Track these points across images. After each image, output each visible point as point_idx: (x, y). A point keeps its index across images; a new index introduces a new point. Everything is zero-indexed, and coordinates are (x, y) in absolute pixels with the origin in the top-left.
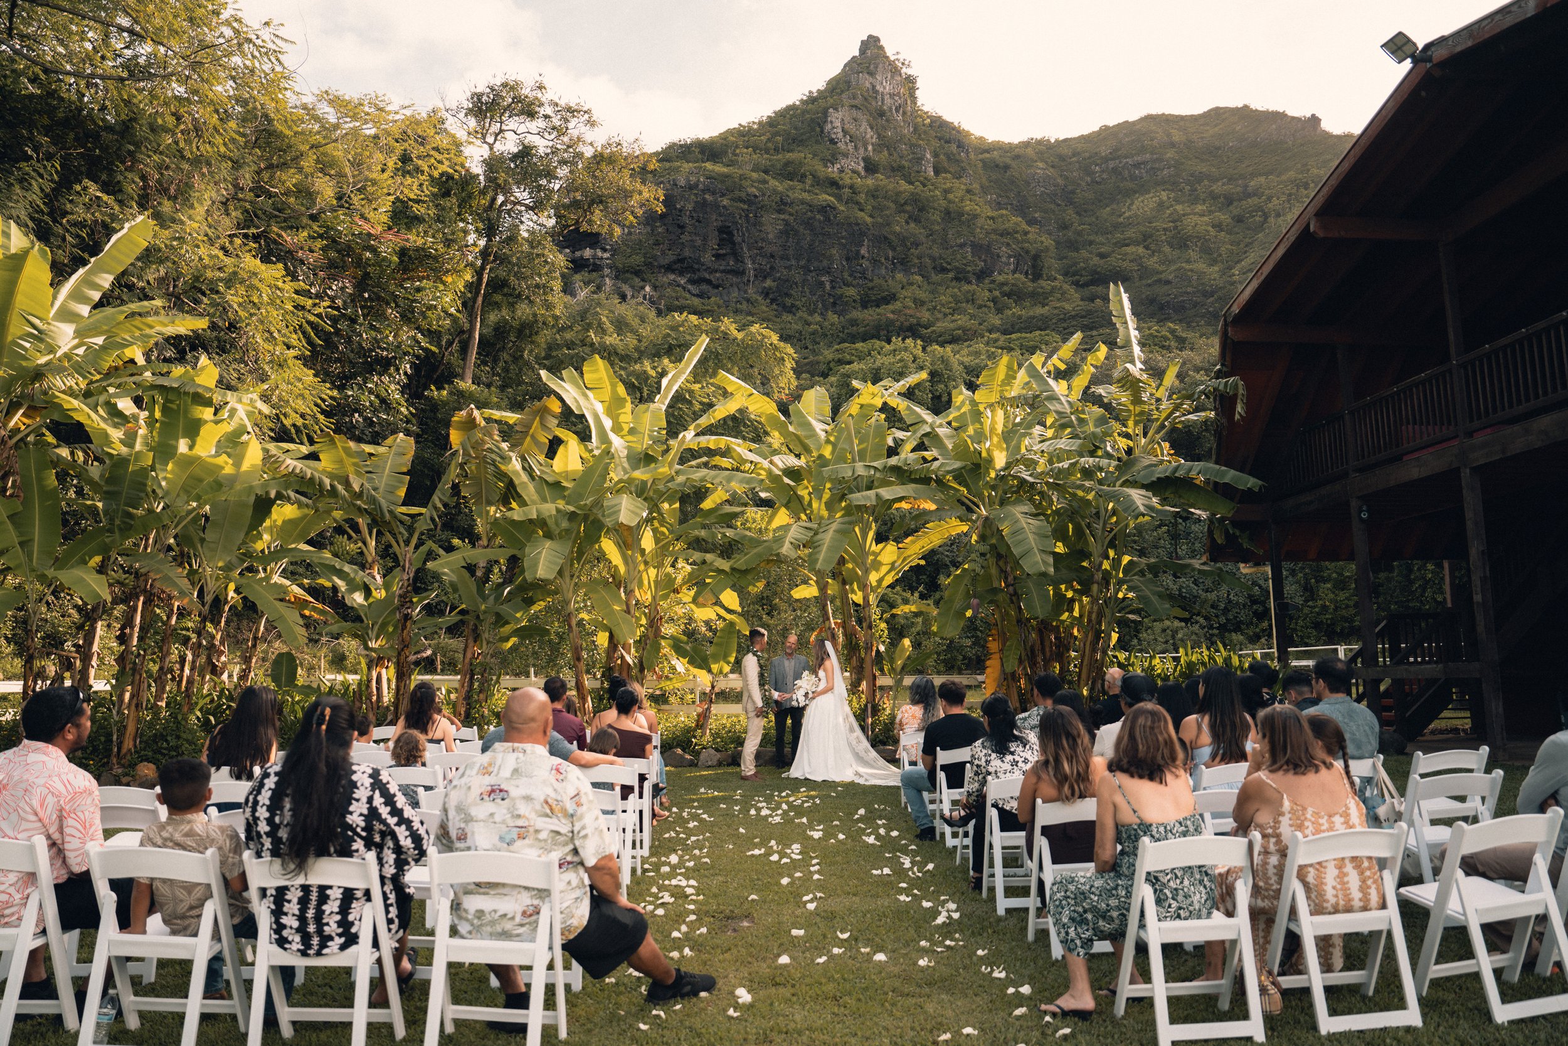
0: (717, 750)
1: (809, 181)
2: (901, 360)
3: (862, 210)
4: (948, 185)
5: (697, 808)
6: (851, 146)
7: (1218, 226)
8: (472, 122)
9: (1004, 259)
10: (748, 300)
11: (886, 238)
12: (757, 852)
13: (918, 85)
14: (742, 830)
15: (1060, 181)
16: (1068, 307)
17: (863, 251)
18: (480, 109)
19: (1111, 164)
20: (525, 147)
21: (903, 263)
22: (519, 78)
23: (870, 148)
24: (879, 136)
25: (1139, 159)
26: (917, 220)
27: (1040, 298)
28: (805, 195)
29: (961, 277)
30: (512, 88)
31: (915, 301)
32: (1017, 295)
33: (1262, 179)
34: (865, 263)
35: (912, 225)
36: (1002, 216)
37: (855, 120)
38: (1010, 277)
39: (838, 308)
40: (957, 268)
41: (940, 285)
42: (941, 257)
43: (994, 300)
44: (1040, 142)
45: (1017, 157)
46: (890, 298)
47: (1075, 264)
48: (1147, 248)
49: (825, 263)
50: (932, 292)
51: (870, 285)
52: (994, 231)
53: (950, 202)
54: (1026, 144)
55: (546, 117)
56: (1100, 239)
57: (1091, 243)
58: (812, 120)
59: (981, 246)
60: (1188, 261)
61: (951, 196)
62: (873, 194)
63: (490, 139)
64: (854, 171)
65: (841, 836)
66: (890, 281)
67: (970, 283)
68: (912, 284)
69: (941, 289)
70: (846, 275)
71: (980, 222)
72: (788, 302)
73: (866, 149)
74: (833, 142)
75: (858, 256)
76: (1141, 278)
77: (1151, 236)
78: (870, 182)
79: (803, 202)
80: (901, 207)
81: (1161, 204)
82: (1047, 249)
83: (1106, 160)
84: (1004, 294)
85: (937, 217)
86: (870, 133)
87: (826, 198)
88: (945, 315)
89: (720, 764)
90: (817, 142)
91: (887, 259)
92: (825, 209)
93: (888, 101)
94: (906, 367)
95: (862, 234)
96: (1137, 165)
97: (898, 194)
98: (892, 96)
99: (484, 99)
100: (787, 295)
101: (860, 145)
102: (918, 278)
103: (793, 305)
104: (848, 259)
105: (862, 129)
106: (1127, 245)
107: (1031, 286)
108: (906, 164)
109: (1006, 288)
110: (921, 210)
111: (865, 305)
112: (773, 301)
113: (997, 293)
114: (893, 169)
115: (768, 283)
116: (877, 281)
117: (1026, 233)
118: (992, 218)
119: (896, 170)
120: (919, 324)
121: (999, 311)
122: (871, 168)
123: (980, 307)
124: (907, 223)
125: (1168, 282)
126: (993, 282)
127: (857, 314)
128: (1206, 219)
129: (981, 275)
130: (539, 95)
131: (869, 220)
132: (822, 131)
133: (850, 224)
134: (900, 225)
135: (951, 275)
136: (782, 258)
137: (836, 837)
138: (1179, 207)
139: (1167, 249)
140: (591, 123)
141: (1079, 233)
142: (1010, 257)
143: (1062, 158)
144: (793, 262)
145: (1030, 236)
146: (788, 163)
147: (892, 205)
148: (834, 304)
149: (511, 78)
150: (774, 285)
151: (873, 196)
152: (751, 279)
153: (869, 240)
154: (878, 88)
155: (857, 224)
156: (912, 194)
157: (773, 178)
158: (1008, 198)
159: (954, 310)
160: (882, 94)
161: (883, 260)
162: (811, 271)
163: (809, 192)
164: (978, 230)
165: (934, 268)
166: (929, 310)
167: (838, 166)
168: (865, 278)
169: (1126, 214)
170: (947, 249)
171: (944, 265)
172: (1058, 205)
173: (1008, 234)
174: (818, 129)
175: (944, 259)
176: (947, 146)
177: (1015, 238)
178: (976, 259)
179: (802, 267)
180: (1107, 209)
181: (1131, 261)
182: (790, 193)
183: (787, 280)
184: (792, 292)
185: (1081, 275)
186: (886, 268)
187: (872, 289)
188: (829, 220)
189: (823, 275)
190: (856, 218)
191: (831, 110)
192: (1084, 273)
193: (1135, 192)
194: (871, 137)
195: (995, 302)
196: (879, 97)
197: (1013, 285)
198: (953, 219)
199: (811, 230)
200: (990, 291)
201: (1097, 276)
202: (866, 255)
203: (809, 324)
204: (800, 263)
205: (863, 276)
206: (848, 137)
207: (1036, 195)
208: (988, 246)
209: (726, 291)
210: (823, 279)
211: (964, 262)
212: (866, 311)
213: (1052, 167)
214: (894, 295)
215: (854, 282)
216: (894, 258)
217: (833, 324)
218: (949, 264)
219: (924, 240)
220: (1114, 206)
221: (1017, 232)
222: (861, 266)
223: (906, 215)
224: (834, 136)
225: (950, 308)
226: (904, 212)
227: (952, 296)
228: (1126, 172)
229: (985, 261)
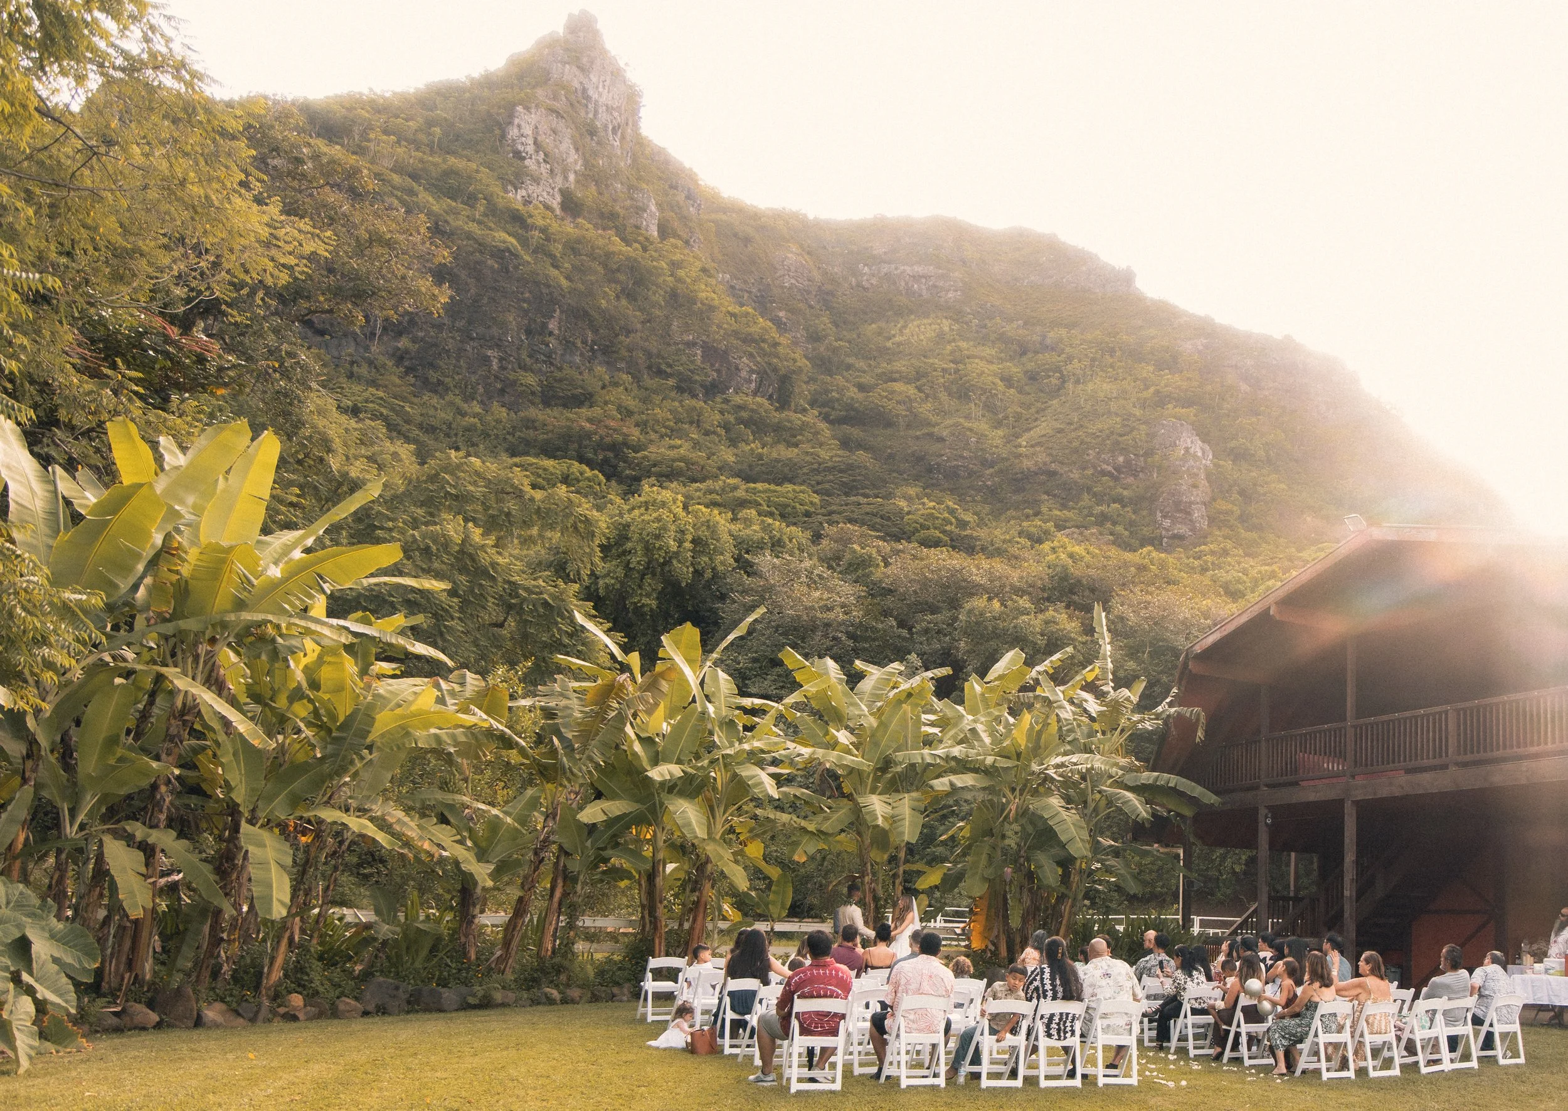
1: (481, 207)
2: (658, 520)
3: (556, 267)
4: (678, 256)
6: (544, 169)
7: (1008, 381)
9: (744, 374)
10: (371, 363)
11: (586, 313)
13: (644, 100)
15: (816, 274)
16: (824, 454)
17: (553, 325)
19: (885, 268)
21: (607, 352)
23: (572, 177)
24: (586, 163)
25: (920, 269)
26: (631, 296)
27: (786, 435)
28: (473, 227)
29: (685, 387)
31: (619, 408)
32: (757, 425)
33: (1063, 332)
34: (553, 343)
35: (624, 302)
36: (747, 314)
37: (554, 132)
38: (750, 398)
39: (507, 399)
40: (680, 373)
41: (655, 392)
42: (659, 356)
43: (727, 427)
44: (793, 217)
45: (764, 229)
46: (584, 399)
47: (827, 392)
48: (919, 389)
49: (494, 331)
50: (645, 401)
51: (558, 375)
52: (736, 333)
53: (679, 280)
54: (777, 215)
56: (861, 364)
57: (849, 367)
58: (488, 114)
59: (716, 350)
60: (968, 417)
62: (573, 247)
64: (546, 206)
66: (586, 375)
67: (694, 396)
68: (616, 384)
69: (657, 399)
70: (524, 355)
71: (717, 317)
72: (433, 376)
73: (566, 178)
74: (519, 155)
75: (543, 330)
76: (909, 426)
77: (925, 375)
78: (569, 228)
79: (469, 236)
80: (611, 275)
81: (941, 336)
82: (799, 370)
83: (878, 260)
84: (741, 421)
85: (659, 298)
86: (573, 157)
87: (503, 237)
88: (662, 437)
90: (495, 151)
91: (584, 342)
92: (502, 254)
93: (603, 116)
94: (664, 528)
95: (553, 301)
96: (917, 278)
97: (608, 255)
98: (609, 109)
100: (432, 365)
101: (557, 169)
102: (626, 378)
103: (440, 383)
104: (529, 332)
105: (563, 147)
106: (895, 380)
107: (776, 416)
108: (622, 212)
109: (744, 414)
110: (638, 283)
111: (548, 398)
112: (409, 370)
113: (732, 419)
114: (602, 215)
115: (403, 343)
116: (568, 371)
117: (776, 345)
118: (733, 315)
119: (609, 219)
120: (625, 444)
121: (733, 442)
122: (571, 206)
123: (707, 433)
124: (618, 297)
125: (941, 439)
126: (726, 401)
127: (534, 412)
128: (994, 367)
129: (712, 390)
131: (564, 283)
132: (503, 136)
133: (537, 283)
134: (607, 299)
138: (963, 345)
139: (943, 396)
141: (835, 350)
142: (752, 371)
143: (822, 244)
145: (780, 349)
146: (450, 173)
147: (600, 269)
148: (502, 391)
150: (413, 348)
151: (573, 249)
152: (378, 332)
153: (562, 312)
154: (591, 92)
155: (549, 286)
156: (628, 258)
157: (426, 189)
158: (745, 282)
159: (672, 431)
160: (596, 101)
161: (579, 345)
162: (472, 339)
163: (479, 223)
164: (715, 328)
165: (649, 368)
166: (637, 425)
167: (524, 193)
168: (551, 364)
169: (898, 339)
170: (669, 345)
171: (663, 367)
172: (811, 307)
173: (754, 341)
174: (497, 132)
175: (663, 358)
176: (672, 192)
177: (762, 349)
178: (707, 366)
179: (459, 330)
180: (873, 326)
181: (898, 402)
182: (450, 219)
183: (435, 345)
184: (441, 363)
185: (833, 408)
186: (582, 355)
187: (561, 380)
188: (507, 271)
189: (490, 348)
190: (547, 276)
191: (520, 108)
192: (836, 405)
193: (911, 312)
194: (576, 162)
195: (728, 430)
196: (591, 106)
197: (752, 410)
198: (681, 306)
199: (478, 280)
200: (722, 412)
201: (853, 413)
202: (556, 332)
203: (464, 414)
204: (457, 324)
205: (549, 359)
206: (542, 154)
207: (783, 287)
208: (725, 352)
209: (335, 342)
210: (489, 353)
211: (692, 367)
212: (548, 411)
213: (809, 253)
214: (591, 395)
215: (535, 367)
216: (594, 343)
217: (499, 421)
218: (670, 366)
219: (639, 326)
220: (883, 324)
221: (764, 341)
222: (548, 345)
223: (619, 288)
224: (520, 148)
225: (666, 427)
226: (617, 282)
227: (670, 410)
228: (903, 284)
229: (718, 371)
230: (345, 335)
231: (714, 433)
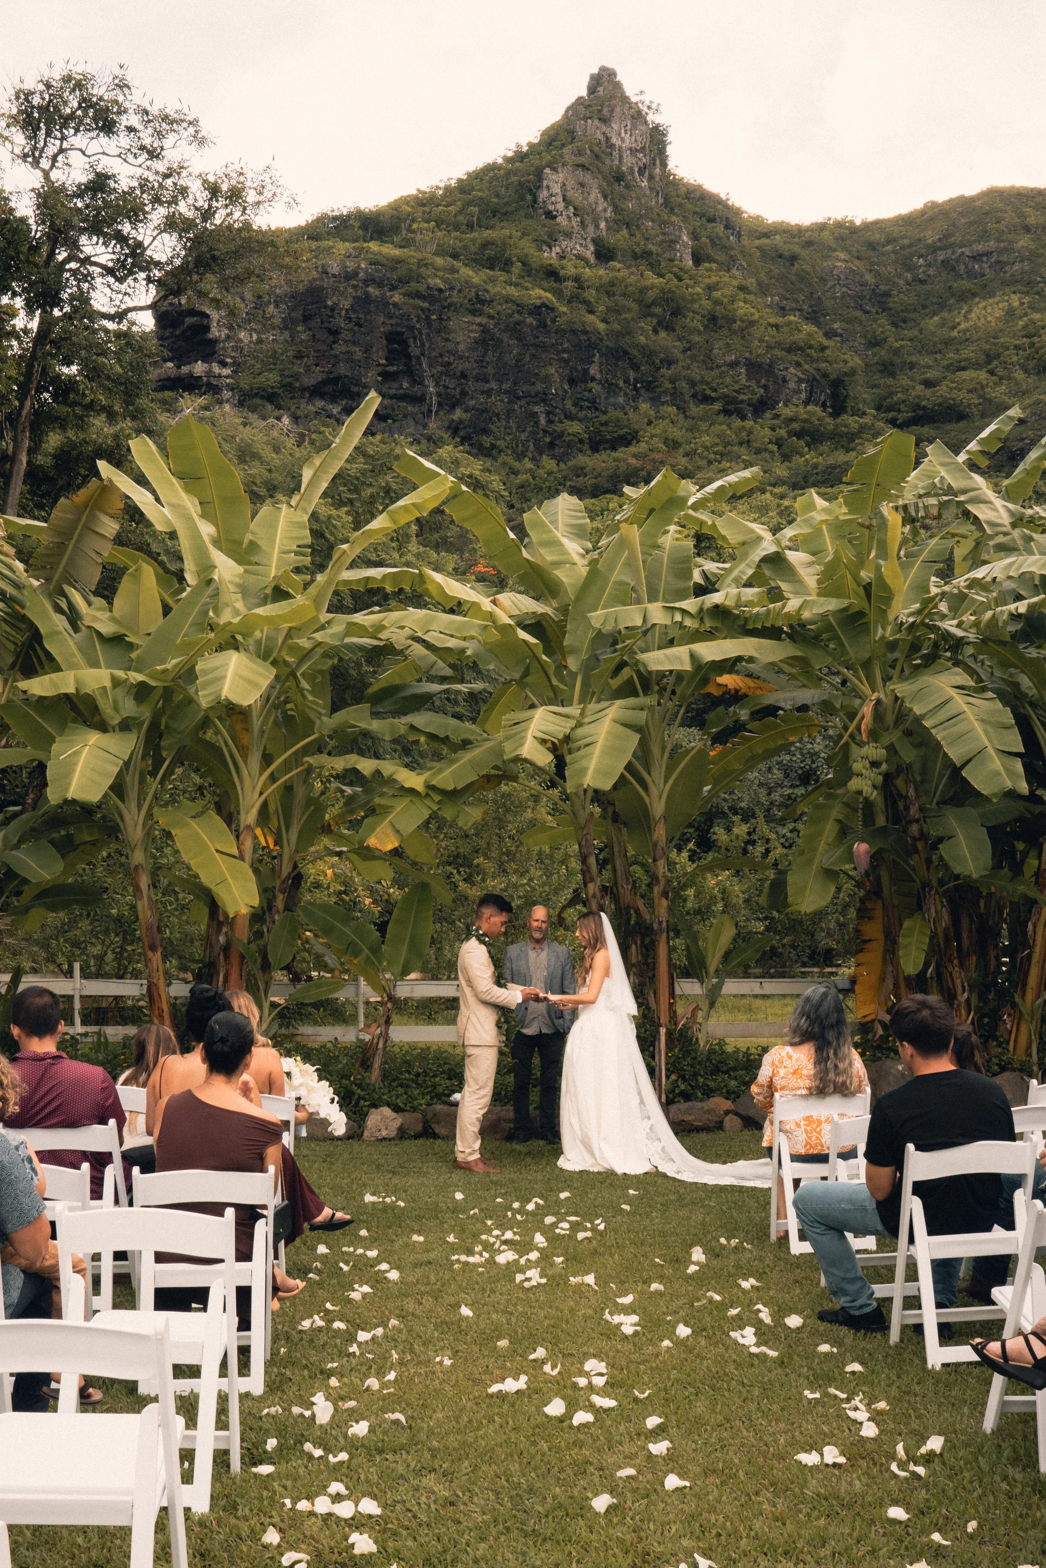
0: (397, 1109)
1: (517, 268)
3: (591, 312)
4: (714, 279)
5: (368, 1244)
6: (576, 222)
8: (19, 138)
9: (792, 385)
10: (429, 438)
11: (626, 353)
12: (511, 1385)
13: (670, 138)
14: (466, 1311)
15: (869, 278)
17: (594, 371)
18: (29, 115)
19: (941, 256)
20: (99, 175)
21: (650, 388)
22: (89, 69)
23: (603, 225)
24: (616, 209)
25: (979, 248)
26: (669, 328)
27: (843, 439)
28: (512, 291)
29: (732, 409)
30: (79, 85)
31: (666, 442)
32: (811, 435)
34: (596, 387)
35: (663, 334)
36: (790, 323)
37: (582, 185)
38: (801, 409)
39: (557, 451)
40: (726, 396)
41: (702, 419)
42: (702, 381)
43: (779, 443)
44: (839, 225)
45: (809, 244)
47: (891, 394)
48: (992, 373)
49: (539, 387)
50: (691, 430)
51: (603, 418)
52: (779, 344)
53: (718, 302)
54: (821, 227)
55: (131, 129)
56: (927, 360)
57: (912, 366)
58: (520, 184)
59: (760, 366)
61: (717, 294)
62: (608, 289)
63: (45, 164)
64: (579, 257)
65: (683, 1331)
66: (632, 415)
67: (744, 417)
68: (662, 418)
69: (703, 426)
70: (569, 404)
71: (757, 332)
72: (486, 441)
73: (597, 227)
74: (550, 216)
75: (586, 377)
76: (983, 415)
77: (997, 356)
78: (603, 272)
79: (508, 300)
80: (646, 309)
81: (1010, 313)
82: (853, 372)
83: (934, 249)
84: (793, 434)
85: (696, 323)
86: (602, 205)
87: (539, 294)
88: (710, 462)
89: (402, 1134)
90: (528, 216)
91: (627, 381)
92: (540, 310)
93: (629, 160)
95: (592, 346)
96: (977, 257)
97: (643, 291)
98: (633, 152)
99: (36, 100)
100: (485, 431)
101: (588, 220)
102: (671, 410)
103: (493, 446)
104: (572, 382)
105: (592, 198)
106: (964, 369)
107: (830, 422)
108: (653, 248)
109: (795, 426)
110: (676, 312)
111: (595, 446)
112: (464, 439)
113: (783, 432)
114: (635, 256)
116: (613, 413)
117: (823, 348)
118: (776, 326)
119: (643, 257)
121: (786, 458)
122: (604, 254)
124: (656, 331)
126: (777, 416)
127: (585, 460)
129: (760, 407)
130: (121, 99)
131: (602, 326)
132: (535, 201)
133: (573, 331)
134: (646, 334)
135: (717, 406)
136: (477, 379)
137: (671, 1334)
138: (1037, 316)
139: (1019, 375)
140: (199, 140)
141: (896, 352)
142: (800, 381)
143: (872, 246)
144: (494, 385)
145: (828, 352)
146: (485, 245)
147: (634, 306)
148: (552, 445)
149: (78, 69)
150: (466, 416)
151: (607, 293)
152: (434, 409)
153: (601, 355)
154: (614, 140)
155: (585, 332)
156: (662, 291)
157: (466, 265)
158: (796, 300)
159: (722, 455)
160: (620, 150)
161: (621, 383)
162: (519, 398)
163: (517, 285)
164: (757, 343)
165: (694, 396)
166: (686, 454)
167: (558, 249)
168: (596, 409)
169: (962, 326)
170: (712, 369)
171: (708, 392)
172: (866, 312)
173: (799, 348)
174: (529, 197)
175: (708, 384)
176: (710, 225)
177: (808, 355)
178: (753, 384)
179: (506, 392)
180: (936, 318)
181: (969, 391)
182: (489, 287)
183: (485, 411)
184: (492, 427)
185: (899, 411)
186: (626, 394)
187: (606, 424)
188: (545, 325)
189: (536, 403)
190: (583, 323)
191: (547, 171)
192: (902, 407)
193: (974, 295)
194: (605, 210)
195: (780, 446)
196: (616, 153)
197: (805, 421)
198: (721, 327)
199: (520, 340)
200: (773, 429)
201: (921, 412)
202: (598, 376)
203: (516, 473)
204: (504, 387)
205: (594, 405)
206: (572, 209)
207: (835, 298)
208: (770, 366)
209: (397, 424)
210: (536, 409)
211: (736, 387)
212: (597, 456)
213: (858, 258)
214: (636, 432)
215: (581, 415)
216: (636, 381)
217: (550, 473)
218: (715, 390)
219: (680, 356)
220: (945, 314)
221: (811, 347)
222: (590, 391)
223: (655, 321)
224: (552, 208)
225: (715, 453)
226: (652, 315)
227: (718, 436)
228: (962, 267)
229: (765, 387)
230: (405, 417)
231: (766, 450)
